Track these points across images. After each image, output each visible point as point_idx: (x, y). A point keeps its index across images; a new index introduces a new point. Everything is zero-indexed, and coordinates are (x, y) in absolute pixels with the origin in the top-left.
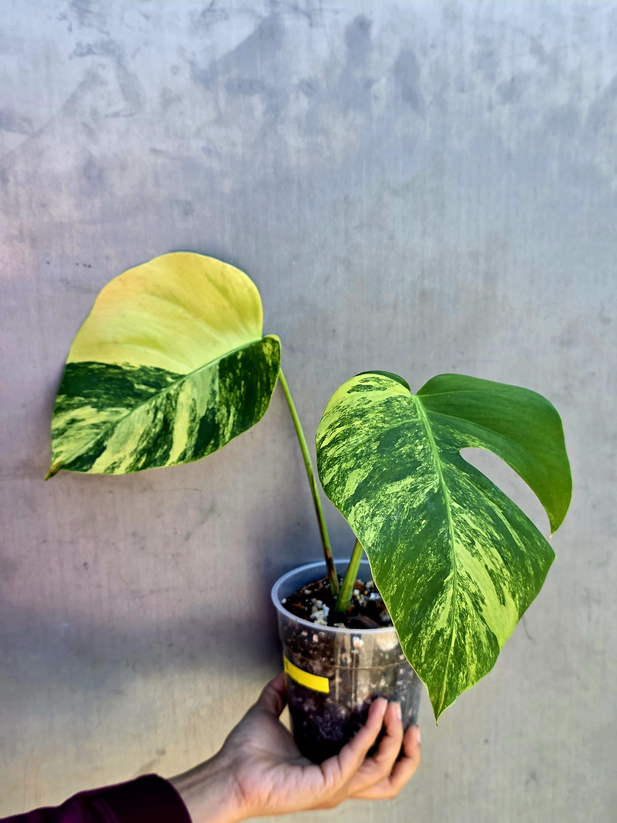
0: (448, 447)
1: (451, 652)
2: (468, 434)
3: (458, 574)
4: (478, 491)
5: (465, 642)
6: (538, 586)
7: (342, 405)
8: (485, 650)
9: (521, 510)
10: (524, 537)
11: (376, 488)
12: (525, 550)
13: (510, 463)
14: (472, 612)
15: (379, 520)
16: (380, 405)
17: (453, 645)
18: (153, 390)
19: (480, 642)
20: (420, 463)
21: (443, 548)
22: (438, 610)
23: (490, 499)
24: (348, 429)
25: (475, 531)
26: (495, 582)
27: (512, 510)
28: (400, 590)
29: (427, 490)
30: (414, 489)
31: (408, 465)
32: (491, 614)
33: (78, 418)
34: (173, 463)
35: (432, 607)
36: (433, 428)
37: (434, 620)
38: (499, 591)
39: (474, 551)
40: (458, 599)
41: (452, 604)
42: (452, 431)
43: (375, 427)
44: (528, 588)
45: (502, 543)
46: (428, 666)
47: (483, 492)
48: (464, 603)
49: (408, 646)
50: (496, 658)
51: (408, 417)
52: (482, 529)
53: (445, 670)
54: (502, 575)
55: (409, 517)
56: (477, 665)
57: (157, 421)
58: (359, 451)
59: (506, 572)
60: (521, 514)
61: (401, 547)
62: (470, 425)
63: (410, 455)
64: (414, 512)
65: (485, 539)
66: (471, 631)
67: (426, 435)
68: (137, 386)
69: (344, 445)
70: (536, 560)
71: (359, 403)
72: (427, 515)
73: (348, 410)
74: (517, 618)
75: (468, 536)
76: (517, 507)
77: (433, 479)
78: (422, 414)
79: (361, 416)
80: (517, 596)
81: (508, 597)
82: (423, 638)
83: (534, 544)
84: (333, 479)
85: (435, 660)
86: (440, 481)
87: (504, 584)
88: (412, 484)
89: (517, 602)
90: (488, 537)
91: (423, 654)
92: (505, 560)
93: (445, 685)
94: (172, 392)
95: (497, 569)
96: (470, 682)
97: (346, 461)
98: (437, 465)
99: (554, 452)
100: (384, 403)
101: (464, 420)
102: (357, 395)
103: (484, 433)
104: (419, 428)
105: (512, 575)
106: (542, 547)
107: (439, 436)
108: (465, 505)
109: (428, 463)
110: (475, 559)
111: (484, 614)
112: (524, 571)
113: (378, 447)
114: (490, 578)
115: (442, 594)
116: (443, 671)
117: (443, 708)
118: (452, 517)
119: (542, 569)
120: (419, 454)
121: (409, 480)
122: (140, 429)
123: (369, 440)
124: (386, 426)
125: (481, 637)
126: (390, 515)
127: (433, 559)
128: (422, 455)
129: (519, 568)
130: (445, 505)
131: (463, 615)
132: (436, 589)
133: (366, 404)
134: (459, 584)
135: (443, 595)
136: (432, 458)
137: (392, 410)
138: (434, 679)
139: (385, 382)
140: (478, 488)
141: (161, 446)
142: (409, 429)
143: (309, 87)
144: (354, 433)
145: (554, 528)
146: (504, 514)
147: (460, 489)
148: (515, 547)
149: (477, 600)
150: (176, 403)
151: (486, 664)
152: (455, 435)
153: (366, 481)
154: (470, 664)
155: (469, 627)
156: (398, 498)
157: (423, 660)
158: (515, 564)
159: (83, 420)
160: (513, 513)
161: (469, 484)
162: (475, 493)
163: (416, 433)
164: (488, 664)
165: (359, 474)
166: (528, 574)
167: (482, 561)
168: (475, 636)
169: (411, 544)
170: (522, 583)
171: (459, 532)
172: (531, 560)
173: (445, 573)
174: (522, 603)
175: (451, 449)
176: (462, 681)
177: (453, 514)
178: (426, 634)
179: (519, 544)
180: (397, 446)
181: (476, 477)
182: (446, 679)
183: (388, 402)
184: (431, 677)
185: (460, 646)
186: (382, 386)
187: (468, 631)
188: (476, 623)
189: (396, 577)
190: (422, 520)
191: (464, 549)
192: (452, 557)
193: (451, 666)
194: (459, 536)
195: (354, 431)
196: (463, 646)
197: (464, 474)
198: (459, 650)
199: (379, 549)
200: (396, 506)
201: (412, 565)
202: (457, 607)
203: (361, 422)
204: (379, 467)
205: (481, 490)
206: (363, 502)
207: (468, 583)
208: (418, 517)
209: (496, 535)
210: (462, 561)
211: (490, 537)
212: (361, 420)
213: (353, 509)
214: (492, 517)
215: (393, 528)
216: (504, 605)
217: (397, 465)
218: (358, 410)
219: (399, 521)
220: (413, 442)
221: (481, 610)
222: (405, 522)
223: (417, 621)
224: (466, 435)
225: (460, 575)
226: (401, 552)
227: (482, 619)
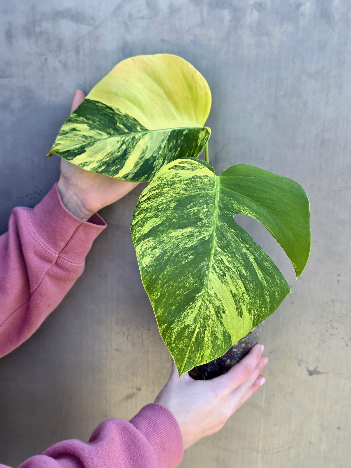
0: (227, 212)
1: (193, 340)
3: (208, 292)
5: (204, 335)
6: (273, 309)
7: (162, 177)
8: (219, 342)
10: (268, 277)
11: (163, 231)
12: (265, 284)
13: (268, 228)
14: (214, 317)
15: (157, 252)
16: (187, 180)
17: (195, 335)
19: (216, 337)
20: (201, 220)
21: (200, 275)
22: (188, 313)
23: (247, 249)
24: (159, 192)
25: (228, 267)
26: (236, 302)
27: (262, 258)
28: (162, 296)
29: (200, 237)
30: (191, 236)
31: (192, 220)
32: (229, 321)
35: (184, 310)
36: (220, 199)
37: (184, 318)
38: (239, 308)
39: (224, 280)
40: (204, 308)
41: (199, 310)
42: (233, 202)
43: (178, 193)
44: (263, 309)
45: (247, 278)
46: (176, 346)
47: (243, 244)
48: (208, 311)
49: (163, 331)
51: (204, 189)
52: (234, 267)
54: (242, 298)
55: (180, 253)
58: (160, 207)
59: (246, 296)
61: (168, 270)
62: (247, 200)
63: (196, 214)
64: (185, 250)
65: (234, 273)
66: (210, 329)
67: (213, 203)
69: (153, 202)
70: (274, 292)
71: (173, 176)
72: (195, 253)
73: (165, 180)
74: (251, 326)
75: (222, 270)
77: (207, 231)
78: (217, 189)
79: (171, 185)
80: (253, 313)
81: (245, 313)
82: (174, 328)
83: (274, 282)
84: (138, 222)
85: (181, 343)
86: (212, 233)
87: (244, 304)
88: (190, 232)
89: (252, 317)
90: (237, 273)
91: (174, 337)
92: (247, 288)
93: (186, 359)
95: (239, 293)
96: (204, 360)
97: (150, 212)
98: (214, 222)
99: (301, 224)
100: (190, 179)
101: (244, 196)
102: (173, 171)
103: (254, 206)
104: (210, 198)
105: (250, 299)
106: (281, 285)
107: (223, 205)
108: (226, 250)
109: (208, 220)
110: (224, 286)
111: (223, 320)
112: (262, 298)
113: (175, 206)
114: (233, 299)
115: (193, 303)
116: (186, 350)
117: (182, 372)
118: (213, 257)
119: (278, 299)
120: (203, 214)
121: (189, 229)
122: (109, 149)
123: (170, 201)
124: (186, 193)
125: (217, 334)
126: (167, 249)
127: (191, 281)
128: (205, 215)
129: (257, 296)
130: (211, 249)
131: (206, 318)
132: (189, 299)
133: (177, 178)
134: (207, 299)
135: (194, 304)
136: (212, 218)
137: (194, 184)
138: (179, 354)
139: (195, 165)
140: (240, 241)
141: (116, 165)
142: (202, 197)
145: (298, 273)
146: (255, 259)
147: (226, 239)
148: (257, 282)
149: (219, 312)
152: (234, 205)
153: (158, 226)
154: (206, 349)
155: (209, 327)
156: (176, 240)
157: (173, 341)
158: (255, 293)
160: (262, 260)
161: (234, 238)
162: (236, 244)
163: (207, 200)
164: (220, 352)
165: (155, 221)
166: (265, 301)
167: (228, 287)
168: (214, 333)
169: (176, 269)
170: (258, 305)
171: (215, 266)
172: (269, 291)
173: (198, 291)
174: (257, 318)
175: (228, 214)
176: (199, 359)
177: (215, 255)
178: (177, 326)
179: (261, 281)
180: (189, 207)
181: (241, 234)
182: (187, 356)
183: (193, 179)
184: (177, 352)
185: (200, 337)
186: (192, 168)
187: (208, 329)
188: (215, 325)
189: (160, 288)
190: (190, 256)
191: (217, 278)
192: (205, 281)
193: (192, 348)
194: (215, 269)
195: (163, 194)
196: (203, 338)
197: (232, 230)
198: (199, 339)
199: (150, 269)
200: (174, 245)
201: (174, 282)
202: (202, 313)
203: (169, 189)
204: (170, 219)
205: (242, 242)
206: (150, 239)
207: (214, 299)
208: (187, 253)
209: (244, 272)
210: (212, 284)
211: (238, 273)
212: (170, 187)
213: (142, 242)
214: (244, 261)
215: (166, 258)
216: (241, 317)
217: (183, 219)
218: (170, 181)
219: (172, 254)
220: (202, 206)
221: (221, 317)
222: (176, 255)
223: (172, 317)
224: (242, 206)
225: (209, 293)
226: (167, 273)
227: (221, 323)
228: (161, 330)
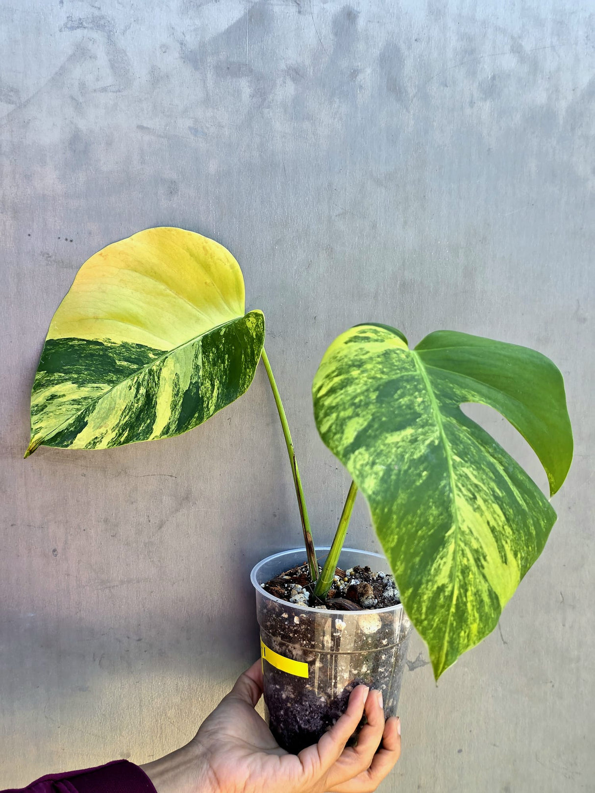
0: (448, 401)
1: (453, 610)
2: (468, 389)
3: (460, 528)
4: (480, 446)
5: (466, 599)
6: (540, 548)
7: (339, 355)
8: (487, 609)
9: (522, 469)
10: (526, 496)
11: (376, 437)
12: (526, 509)
13: (511, 420)
14: (474, 568)
15: (380, 469)
16: (379, 357)
17: (454, 602)
18: (135, 367)
19: (482, 601)
20: (420, 415)
21: (444, 501)
22: (440, 565)
23: (491, 455)
24: (345, 379)
25: (476, 486)
26: (497, 540)
27: (514, 468)
28: (400, 541)
29: (427, 442)
30: (414, 441)
31: (408, 416)
32: (493, 572)
33: (58, 394)
34: (156, 437)
35: (433, 562)
36: (432, 382)
37: (436, 575)
38: (501, 549)
39: (476, 506)
40: (459, 556)
41: (454, 559)
42: (451, 385)
43: (374, 378)
44: (530, 548)
45: (504, 500)
46: (429, 624)
47: (484, 447)
48: (465, 559)
49: (408, 601)
50: (498, 618)
51: (406, 370)
52: (484, 484)
53: (446, 628)
54: (503, 532)
55: (409, 468)
56: (479, 625)
57: (139, 396)
58: (357, 400)
59: (508, 530)
60: (523, 472)
61: (402, 497)
62: (469, 380)
63: (410, 406)
64: (414, 463)
65: (486, 494)
66: (473, 588)
67: (425, 388)
68: (118, 363)
69: (342, 394)
70: (538, 520)
71: (357, 353)
72: (428, 467)
73: (346, 360)
74: (519, 579)
75: (469, 490)
76: (518, 464)
77: (433, 432)
78: (421, 369)
79: (359, 366)
80: (519, 555)
81: (510, 556)
82: (424, 594)
83: (535, 503)
84: (330, 427)
85: (435, 617)
86: (441, 433)
87: (506, 542)
88: (412, 435)
89: (520, 562)
90: (490, 493)
91: (424, 610)
92: (507, 517)
93: (446, 644)
94: (155, 368)
95: (499, 526)
96: (471, 642)
97: (345, 409)
98: (437, 417)
99: (556, 411)
100: (383, 355)
101: (463, 375)
102: (355, 346)
103: (484, 389)
104: (418, 381)
105: (514, 533)
106: (544, 508)
107: (439, 390)
108: (466, 459)
109: (428, 415)
110: (477, 515)
111: (486, 571)
112: (526, 530)
113: (378, 397)
114: (492, 535)
115: (443, 548)
116: (444, 629)
117: (444, 668)
118: (454, 471)
119: (544, 530)
120: (419, 406)
121: (409, 432)
122: (122, 405)
123: (367, 390)
124: (384, 377)
125: (483, 595)
126: (390, 464)
127: (434, 511)
128: (422, 407)
129: (521, 527)
130: (446, 459)
131: (465, 571)
132: (437, 543)
133: (364, 354)
134: (461, 539)
135: (445, 550)
136: (432, 411)
137: (391, 362)
138: (434, 638)
139: (383, 334)
140: (479, 443)
141: (143, 420)
142: (408, 381)
143: (296, 74)
144: (352, 382)
145: (553, 491)
146: (506, 470)
147: (461, 442)
148: (517, 505)
149: (479, 557)
150: (159, 378)
151: (488, 623)
152: (454, 390)
153: (365, 430)
154: (471, 623)
155: (471, 584)
156: (398, 448)
157: (423, 617)
158: (517, 522)
159: (64, 395)
160: (514, 471)
161: (470, 439)
162: (476, 448)
163: (416, 386)
164: (490, 624)
165: (358, 423)
166: (530, 534)
167: (484, 517)
168: (477, 594)
169: (412, 494)
170: (524, 542)
171: (460, 485)
172: (533, 520)
173: (446, 527)
174: (524, 563)
175: (450, 403)
176: (464, 640)
177: (455, 468)
178: (427, 589)
179: (520, 502)
180: (396, 396)
181: (477, 432)
182: (447, 638)
183: (386, 354)
184: (432, 635)
185: (462, 603)
186: (379, 338)
187: (470, 588)
188: (478, 580)
189: (397, 527)
190: (423, 471)
191: (466, 503)
192: (453, 511)
193: (452, 624)
194: (460, 490)
195: (352, 380)
196: (465, 604)
197: (465, 428)
198: (461, 607)
199: (379, 498)
200: (396, 456)
201: (413, 516)
202: (458, 563)
203: (359, 372)
204: (378, 417)
205: (482, 445)
206: (362, 450)
207: (470, 538)
208: (419, 468)
209: (497, 490)
210: (463, 515)
211: (492, 493)
212: (359, 370)
213: (352, 456)
214: (493, 473)
215: (393, 477)
216: (506, 563)
217: (396, 416)
218: (356, 360)
219: (400, 471)
220: (412, 394)
221: (483, 567)
222: (406, 471)
223: (418, 575)
224: (466, 390)
225: (462, 529)
226: (401, 503)
227: (484, 577)
228: (405, 599)
